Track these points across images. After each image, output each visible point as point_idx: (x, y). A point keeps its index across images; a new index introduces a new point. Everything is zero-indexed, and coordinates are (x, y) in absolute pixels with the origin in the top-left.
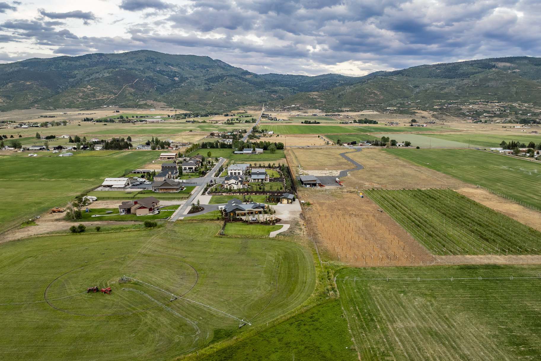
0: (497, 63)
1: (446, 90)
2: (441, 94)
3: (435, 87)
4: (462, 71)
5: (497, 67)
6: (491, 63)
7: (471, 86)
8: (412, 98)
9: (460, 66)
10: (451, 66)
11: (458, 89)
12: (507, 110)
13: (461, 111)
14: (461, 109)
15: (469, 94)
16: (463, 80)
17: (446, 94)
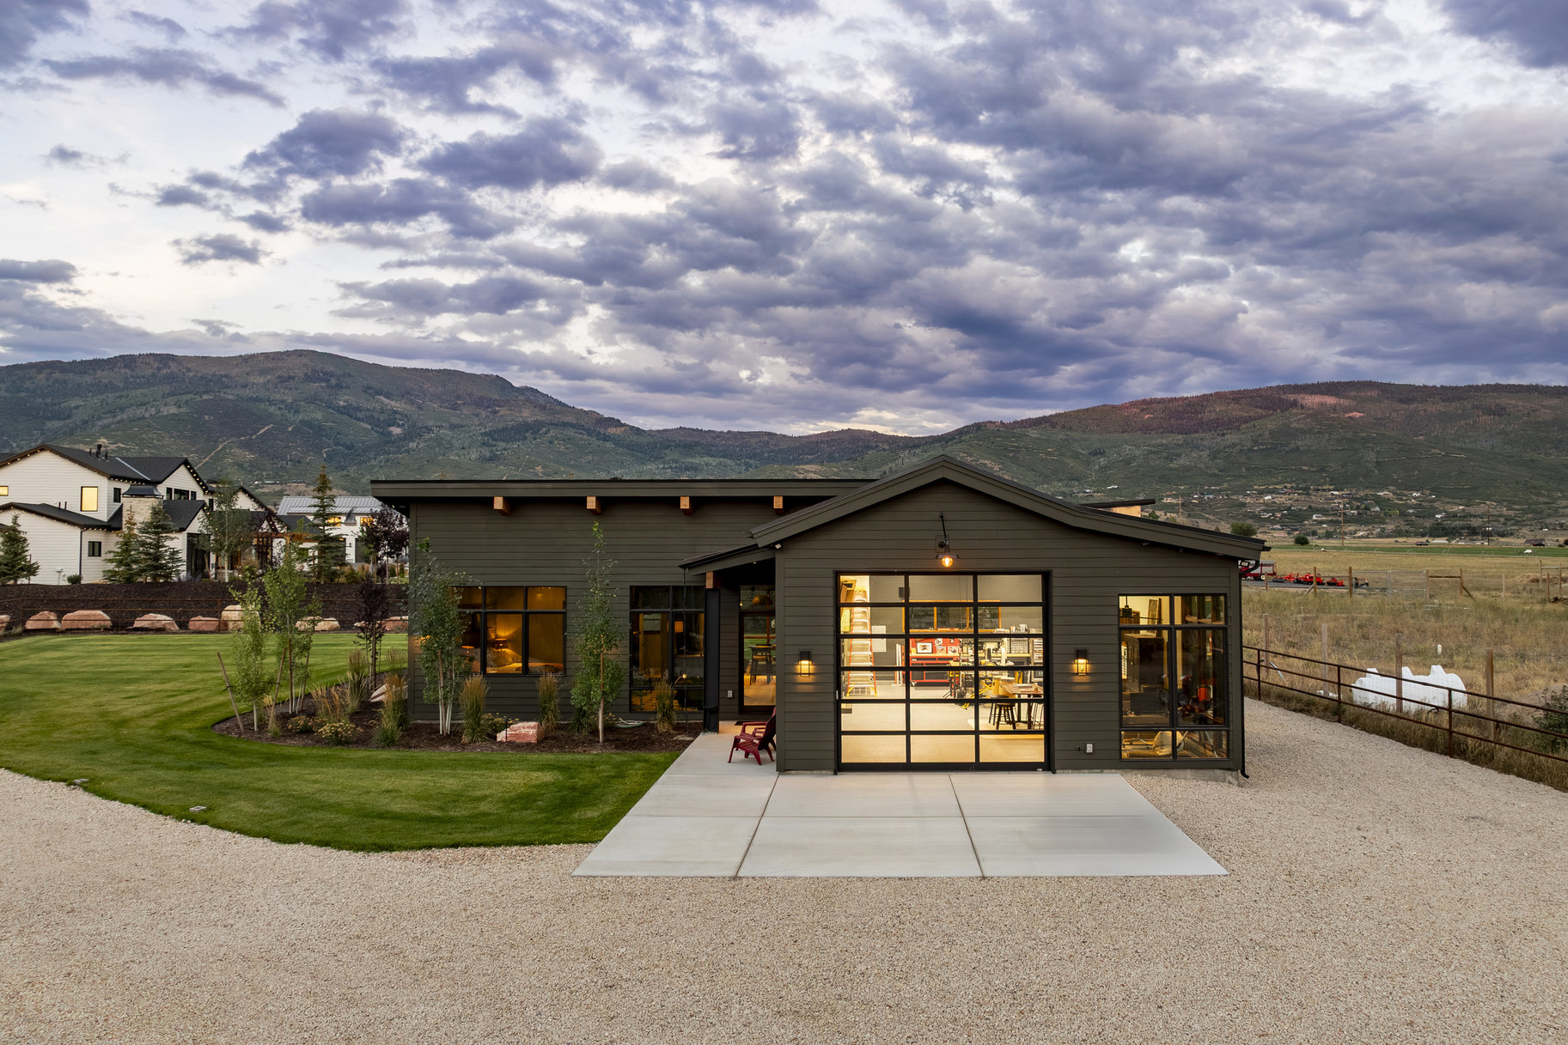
0: (1302, 396)
1: (1183, 461)
2: (1170, 469)
3: (1151, 452)
4: (1213, 416)
5: (1302, 407)
6: (1283, 397)
7: (1251, 450)
8: (1093, 482)
9: (1205, 404)
10: (1180, 403)
11: (1214, 456)
12: (1374, 507)
13: (1244, 509)
14: (1244, 505)
15: (1248, 469)
16: (1223, 435)
17: (1186, 469)
